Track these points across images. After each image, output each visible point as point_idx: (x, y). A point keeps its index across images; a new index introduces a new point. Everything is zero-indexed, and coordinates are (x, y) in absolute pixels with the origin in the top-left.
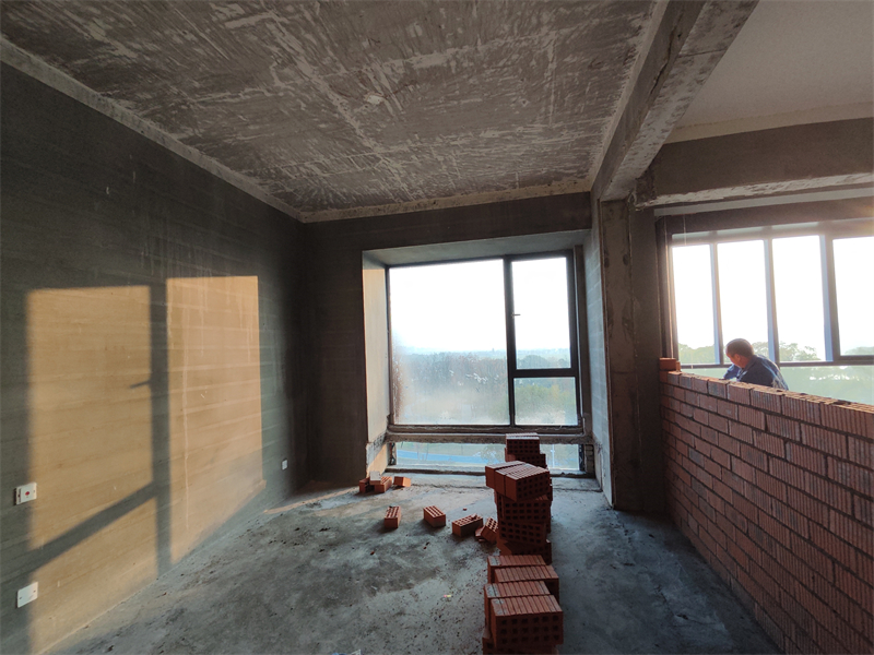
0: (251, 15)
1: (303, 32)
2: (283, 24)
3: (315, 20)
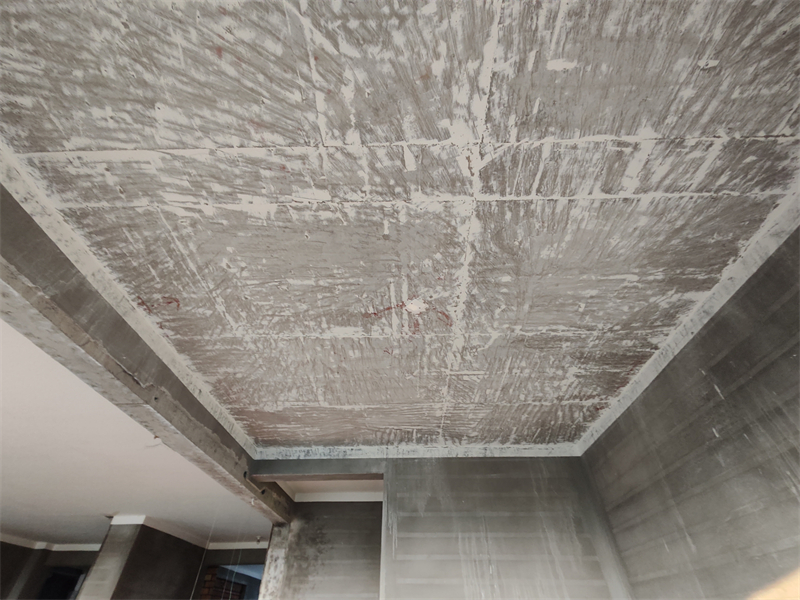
0: (462, 375)
1: (437, 364)
2: (446, 368)
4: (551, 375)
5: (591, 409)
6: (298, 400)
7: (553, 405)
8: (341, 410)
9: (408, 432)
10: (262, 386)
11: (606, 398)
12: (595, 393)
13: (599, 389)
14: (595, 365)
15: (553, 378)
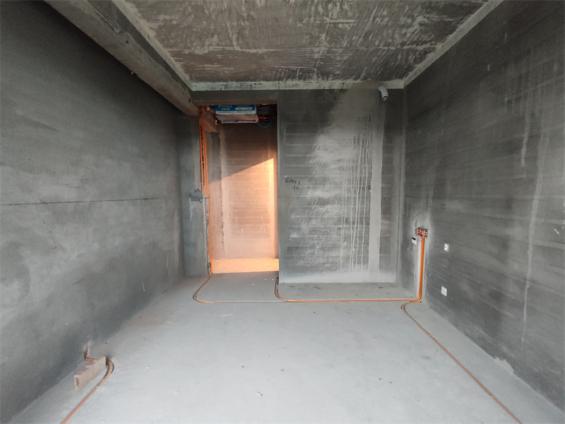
0: (338, 23)
1: (321, 13)
2: (328, 16)
3: (310, 17)
4: (402, 23)
5: (422, 52)
6: (218, 45)
7: (396, 50)
8: (249, 53)
9: (294, 71)
10: (192, 32)
11: (435, 44)
12: (429, 39)
13: (433, 36)
14: (437, 15)
15: (403, 26)
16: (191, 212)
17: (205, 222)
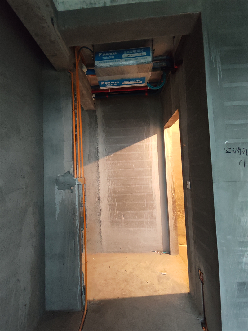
16: (57, 206)
17: (77, 222)
